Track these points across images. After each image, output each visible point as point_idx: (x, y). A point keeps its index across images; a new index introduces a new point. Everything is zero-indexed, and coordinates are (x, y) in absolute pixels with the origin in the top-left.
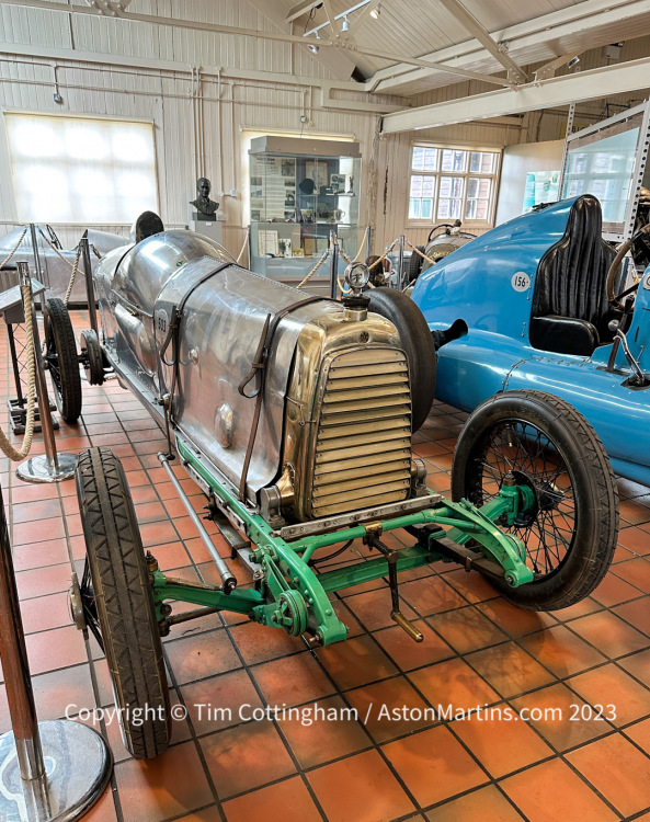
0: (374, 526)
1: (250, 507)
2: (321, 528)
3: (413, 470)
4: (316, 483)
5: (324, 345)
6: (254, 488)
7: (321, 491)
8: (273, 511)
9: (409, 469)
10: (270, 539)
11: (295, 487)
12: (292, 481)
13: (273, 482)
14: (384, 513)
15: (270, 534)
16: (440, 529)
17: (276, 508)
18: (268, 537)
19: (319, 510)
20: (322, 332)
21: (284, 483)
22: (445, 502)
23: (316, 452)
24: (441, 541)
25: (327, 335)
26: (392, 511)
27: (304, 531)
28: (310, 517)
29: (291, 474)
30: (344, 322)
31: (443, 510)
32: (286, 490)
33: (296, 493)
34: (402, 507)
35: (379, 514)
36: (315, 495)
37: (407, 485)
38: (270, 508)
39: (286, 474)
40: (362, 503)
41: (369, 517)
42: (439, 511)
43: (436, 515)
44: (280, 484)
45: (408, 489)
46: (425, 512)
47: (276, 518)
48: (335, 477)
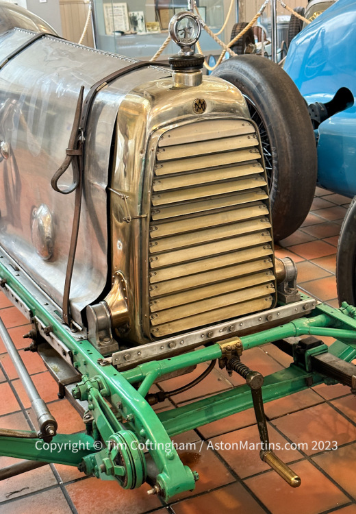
0: (232, 343)
1: (76, 330)
2: (164, 350)
3: (278, 270)
4: (153, 293)
5: (150, 119)
6: (78, 307)
7: (161, 304)
8: (103, 333)
9: (272, 270)
10: (99, 368)
11: (128, 301)
12: (124, 293)
13: (101, 298)
14: (244, 327)
15: (100, 361)
16: (320, 343)
17: (106, 329)
18: (96, 365)
19: (161, 328)
20: (146, 103)
21: (115, 297)
22: (323, 308)
23: (151, 255)
24: (322, 358)
25: (153, 106)
26: (254, 324)
27: (143, 356)
28: (150, 338)
29: (122, 285)
30: (174, 89)
31: (319, 318)
32: (117, 306)
33: (130, 309)
34: (266, 317)
35: (238, 328)
36: (153, 309)
37: (272, 290)
38: (99, 330)
39: (116, 285)
40: (216, 316)
41: (225, 333)
42: (314, 320)
43: (311, 325)
44: (110, 299)
45: (272, 295)
46: (296, 322)
47: (107, 342)
48: (177, 285)
